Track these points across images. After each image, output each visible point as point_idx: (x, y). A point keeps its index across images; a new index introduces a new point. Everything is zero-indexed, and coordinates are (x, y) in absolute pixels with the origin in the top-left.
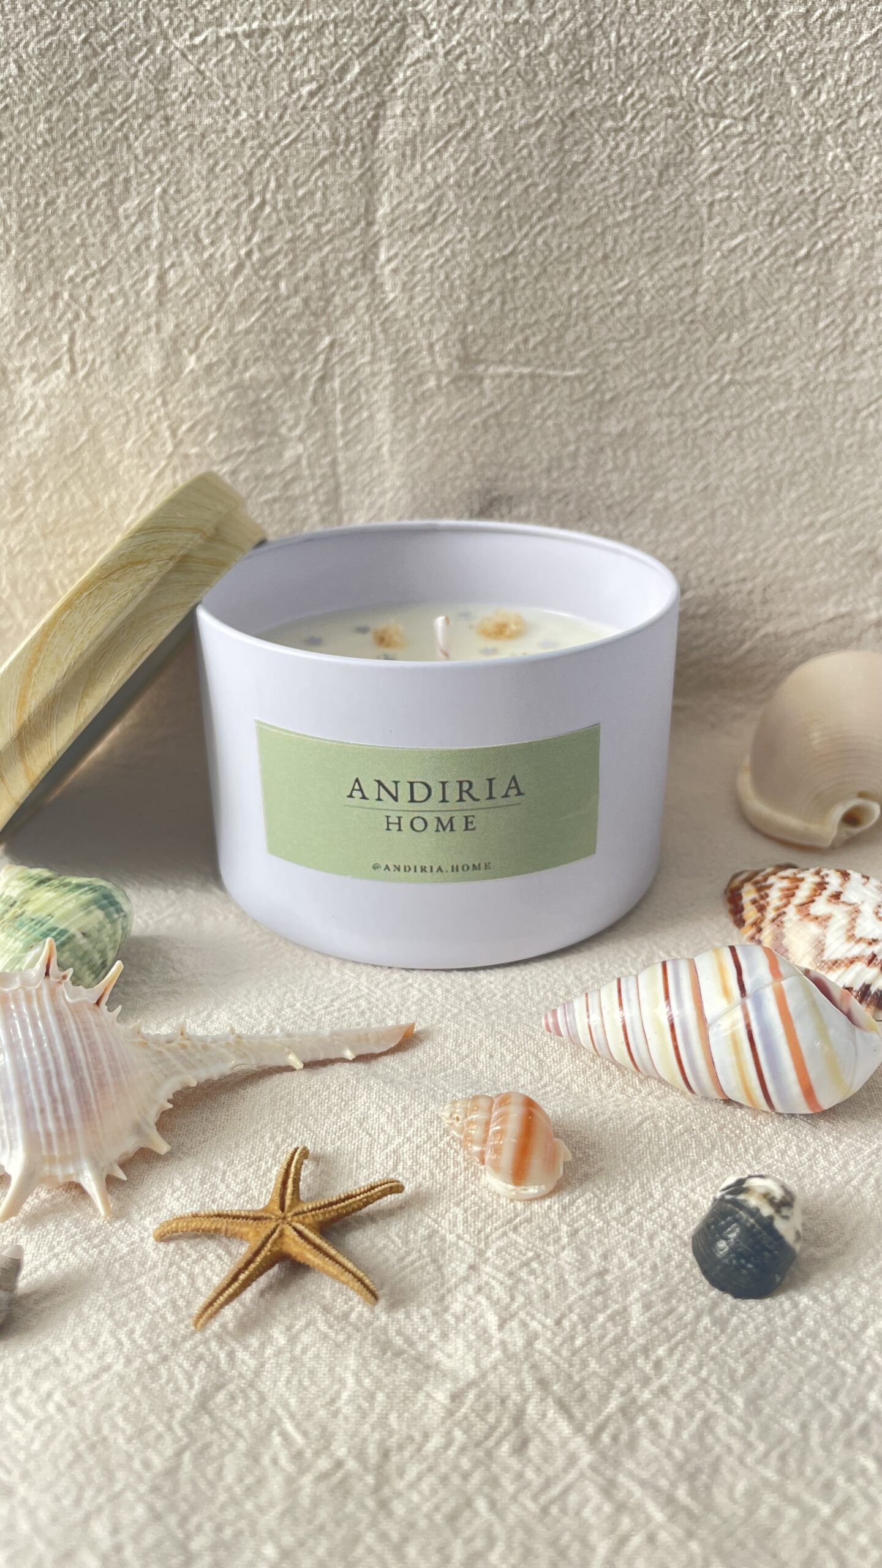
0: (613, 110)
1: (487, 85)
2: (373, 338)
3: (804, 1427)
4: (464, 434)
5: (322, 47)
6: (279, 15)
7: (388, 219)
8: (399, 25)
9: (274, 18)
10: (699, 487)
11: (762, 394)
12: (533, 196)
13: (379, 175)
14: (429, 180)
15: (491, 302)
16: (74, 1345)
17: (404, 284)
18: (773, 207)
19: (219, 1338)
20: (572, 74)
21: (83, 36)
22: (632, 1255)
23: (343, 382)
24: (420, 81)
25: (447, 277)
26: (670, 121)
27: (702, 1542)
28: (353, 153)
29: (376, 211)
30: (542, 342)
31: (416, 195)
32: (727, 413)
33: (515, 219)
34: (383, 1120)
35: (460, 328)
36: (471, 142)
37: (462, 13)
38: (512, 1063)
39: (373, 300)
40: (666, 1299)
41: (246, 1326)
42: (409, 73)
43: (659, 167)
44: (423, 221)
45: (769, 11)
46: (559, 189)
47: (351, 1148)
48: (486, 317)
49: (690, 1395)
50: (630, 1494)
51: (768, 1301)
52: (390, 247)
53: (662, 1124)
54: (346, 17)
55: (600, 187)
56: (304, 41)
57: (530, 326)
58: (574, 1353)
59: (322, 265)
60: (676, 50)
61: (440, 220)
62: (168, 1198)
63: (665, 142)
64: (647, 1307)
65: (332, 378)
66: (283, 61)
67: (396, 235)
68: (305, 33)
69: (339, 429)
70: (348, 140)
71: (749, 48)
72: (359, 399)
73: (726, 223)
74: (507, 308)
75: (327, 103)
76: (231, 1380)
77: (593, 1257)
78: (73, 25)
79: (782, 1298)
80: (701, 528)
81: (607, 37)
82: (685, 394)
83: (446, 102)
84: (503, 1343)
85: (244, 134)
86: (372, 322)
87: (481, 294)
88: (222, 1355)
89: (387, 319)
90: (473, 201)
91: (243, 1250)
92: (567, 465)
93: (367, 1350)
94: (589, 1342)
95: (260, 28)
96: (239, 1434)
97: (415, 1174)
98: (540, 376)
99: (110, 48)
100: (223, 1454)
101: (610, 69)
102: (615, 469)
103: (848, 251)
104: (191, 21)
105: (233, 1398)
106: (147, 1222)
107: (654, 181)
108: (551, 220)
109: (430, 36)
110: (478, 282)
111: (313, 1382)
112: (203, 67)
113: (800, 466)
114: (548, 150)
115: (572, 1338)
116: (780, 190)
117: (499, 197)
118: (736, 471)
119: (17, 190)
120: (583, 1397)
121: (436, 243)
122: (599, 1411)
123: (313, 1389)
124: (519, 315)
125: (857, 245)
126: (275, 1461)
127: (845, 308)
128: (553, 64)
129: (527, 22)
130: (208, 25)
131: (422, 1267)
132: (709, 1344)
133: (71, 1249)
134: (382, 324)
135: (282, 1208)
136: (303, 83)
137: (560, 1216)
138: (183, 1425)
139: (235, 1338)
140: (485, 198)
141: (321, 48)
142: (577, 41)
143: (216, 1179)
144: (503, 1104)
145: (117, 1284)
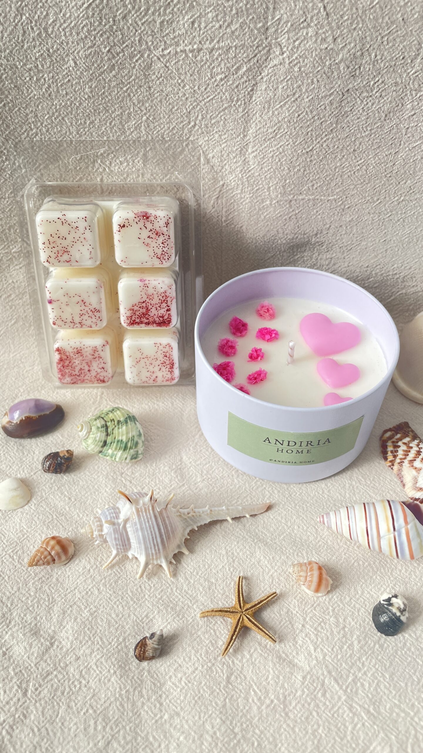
0: (368, 88)
1: (308, 78)
2: (243, 184)
3: (406, 685)
4: (280, 222)
5: (228, 58)
6: (208, 42)
7: (254, 135)
8: (267, 48)
9: (205, 43)
10: (382, 241)
12: (324, 126)
13: (251, 115)
14: (275, 119)
15: (299, 170)
16: (184, 659)
17: (259, 162)
20: (350, 73)
21: (108, 48)
22: (353, 620)
24: (275, 74)
25: (280, 161)
26: (394, 93)
27: (378, 726)
28: (240, 105)
29: (249, 130)
30: (320, 186)
31: (268, 125)
32: (399, 212)
33: (314, 136)
35: (283, 181)
36: (297, 103)
37: (300, 44)
39: (244, 168)
40: (365, 639)
41: (235, 651)
42: (270, 71)
43: (386, 112)
44: (271, 136)
46: (337, 123)
48: (296, 177)
49: (373, 675)
50: (357, 710)
51: (395, 637)
52: (255, 146)
53: (361, 563)
54: (241, 45)
55: (356, 121)
56: (220, 55)
57: (315, 180)
58: (338, 661)
60: (402, 62)
61: (278, 136)
63: (391, 102)
64: (359, 642)
65: (222, 198)
66: (208, 64)
67: (257, 141)
68: (220, 51)
69: (224, 219)
70: (237, 101)
72: (234, 207)
74: (306, 173)
76: (235, 671)
77: (341, 620)
78: (102, 44)
79: (400, 635)
81: (370, 55)
82: (382, 205)
83: (287, 85)
84: (316, 657)
85: (187, 95)
86: (242, 177)
87: (294, 167)
89: (249, 176)
90: (295, 128)
92: (325, 232)
93: (275, 660)
94: (342, 656)
95: (198, 48)
96: (241, 691)
98: (317, 199)
99: (121, 55)
100: (238, 699)
101: (369, 69)
102: (346, 233)
104: (163, 43)
105: (237, 678)
106: (195, 606)
107: (382, 119)
108: (331, 136)
109: (283, 54)
110: (293, 162)
111: (260, 672)
112: (168, 65)
114: (334, 106)
115: (337, 655)
117: (308, 127)
118: (400, 234)
120: (342, 676)
121: (276, 145)
122: (346, 681)
123: (260, 674)
124: (311, 175)
126: (253, 701)
128: (342, 68)
129: (332, 49)
130: (171, 45)
131: (287, 626)
132: (378, 655)
133: (174, 621)
134: (247, 178)
135: (240, 607)
136: (218, 74)
137: (329, 603)
138: (224, 690)
139: (233, 656)
140: (301, 127)
142: (355, 57)
143: (214, 587)
144: (312, 570)
145: (192, 635)
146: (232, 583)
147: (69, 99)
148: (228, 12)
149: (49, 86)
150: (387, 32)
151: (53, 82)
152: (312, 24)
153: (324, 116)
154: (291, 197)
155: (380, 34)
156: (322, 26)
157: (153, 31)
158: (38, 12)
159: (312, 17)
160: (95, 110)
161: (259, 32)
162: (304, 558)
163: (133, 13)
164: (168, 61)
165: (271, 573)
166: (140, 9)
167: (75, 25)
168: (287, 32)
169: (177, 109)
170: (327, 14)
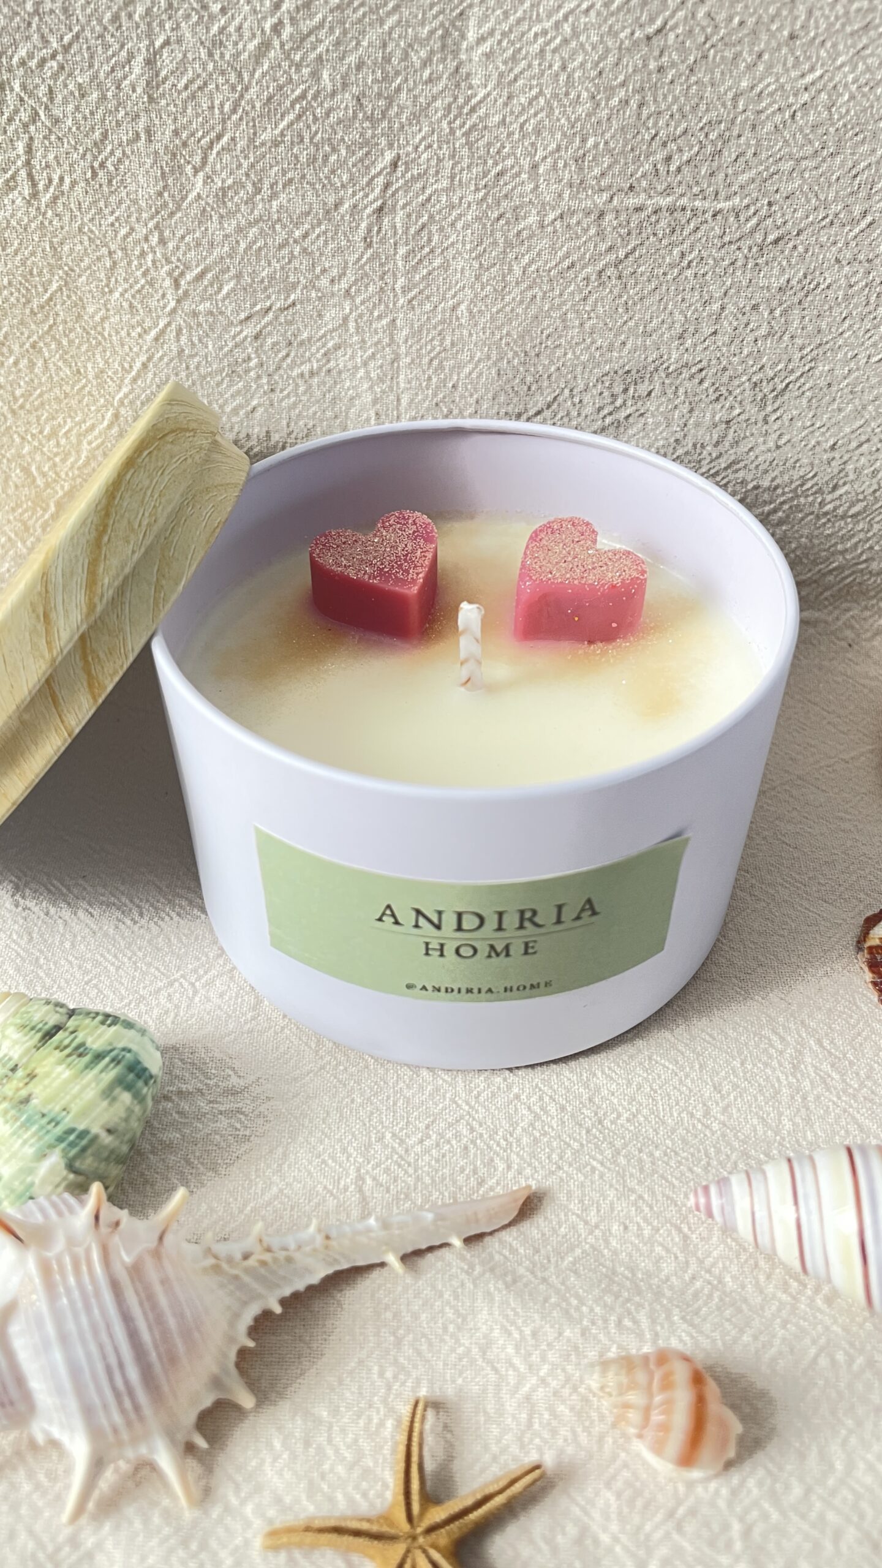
15: (625, 103)
23: (409, 216)
30: (690, 161)
35: (577, 142)
39: (456, 98)
47: (474, 1389)
48: (615, 125)
57: (675, 138)
65: (392, 211)
69: (401, 282)
72: (430, 240)
102: (770, 334)
110: (607, 75)
124: (662, 121)
135: (409, 1520)
143: (322, 1439)
144: (667, 1384)
146: (390, 1424)
154: (600, 200)
162: (640, 1336)
165: (526, 1389)
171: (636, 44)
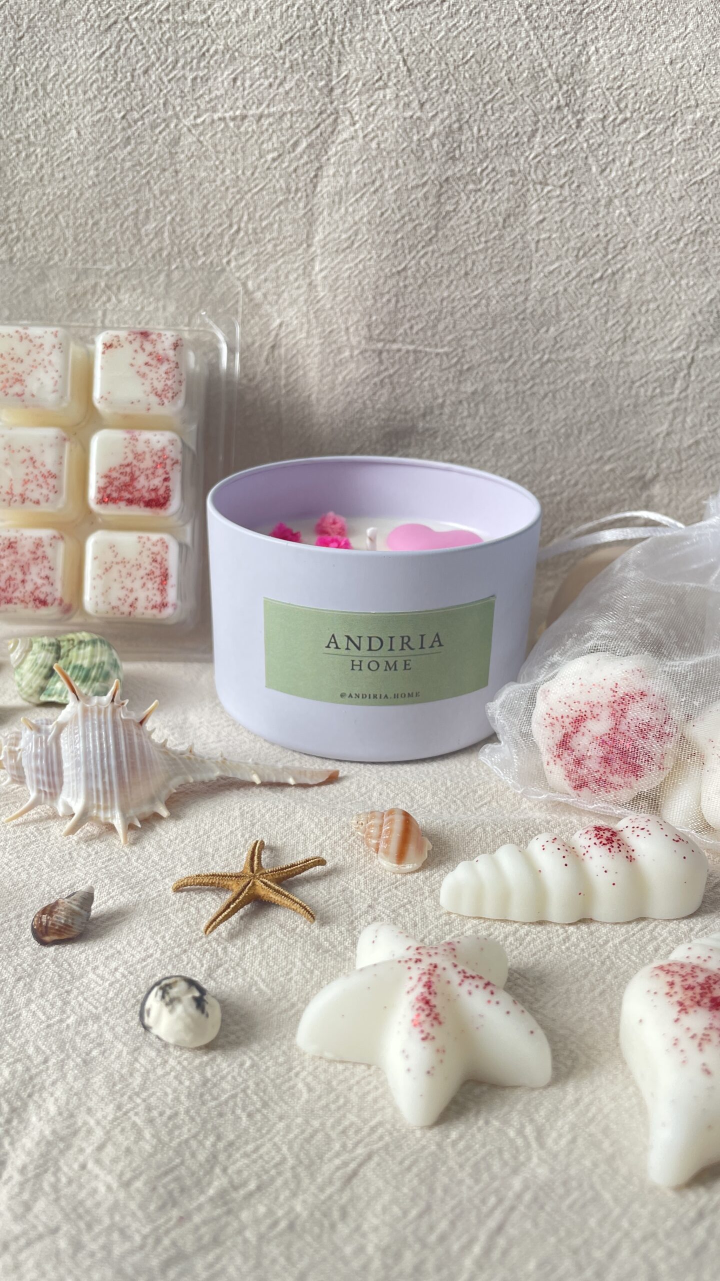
0: (474, 178)
1: (391, 159)
2: (309, 322)
4: (368, 388)
6: (254, 107)
7: (322, 243)
8: (333, 117)
9: (251, 108)
10: (525, 431)
11: (570, 369)
12: (419, 231)
13: (316, 214)
14: (349, 218)
15: (389, 301)
16: (129, 943)
17: (331, 286)
18: (579, 245)
19: (217, 940)
20: (448, 153)
21: (122, 114)
23: (287, 350)
24: (346, 153)
25: (360, 283)
26: (511, 186)
28: (300, 199)
29: (314, 237)
30: (422, 329)
31: (341, 228)
32: (546, 381)
33: (407, 246)
34: (313, 826)
35: (367, 318)
36: (379, 194)
37: (376, 110)
38: (394, 798)
39: (310, 296)
41: (233, 936)
42: (339, 148)
43: (504, 215)
44: (345, 245)
45: (579, 116)
46: (437, 228)
47: (293, 842)
48: (385, 310)
52: (322, 262)
54: (298, 110)
55: (463, 228)
56: (270, 124)
57: (414, 318)
59: (277, 271)
60: (516, 140)
61: (356, 245)
62: (178, 869)
63: (508, 200)
65: (280, 347)
66: (256, 137)
67: (326, 254)
68: (271, 119)
69: (283, 382)
70: (297, 190)
71: (565, 140)
73: (547, 255)
74: (399, 305)
75: (284, 165)
76: (226, 962)
78: (115, 107)
80: (526, 458)
81: (471, 130)
82: (517, 367)
83: (363, 168)
85: (228, 184)
86: (308, 311)
87: (382, 295)
88: (220, 950)
89: (318, 309)
90: (379, 233)
91: (229, 896)
92: (437, 412)
93: (308, 948)
95: (241, 114)
96: (232, 990)
97: (333, 857)
98: (420, 352)
99: (140, 123)
101: (473, 150)
102: (469, 416)
103: (628, 276)
104: (195, 108)
105: (227, 971)
106: (167, 880)
107: (500, 225)
108: (431, 248)
109: (354, 124)
110: (380, 288)
111: (275, 964)
112: (202, 138)
113: (594, 418)
114: (430, 202)
116: (583, 234)
117: (397, 231)
118: (551, 419)
119: (73, 214)
121: (353, 260)
123: (276, 967)
124: (407, 310)
125: (634, 272)
127: (625, 313)
128: (435, 146)
129: (419, 118)
130: (207, 110)
131: (339, 906)
134: (315, 312)
135: (252, 870)
136: (269, 152)
137: (424, 883)
140: (387, 232)
141: (281, 130)
142: (451, 131)
144: (390, 814)
145: (151, 912)
147: (66, 187)
148: (279, 65)
149: (42, 166)
150: (490, 97)
151: (47, 161)
152: (390, 84)
153: (418, 217)
154: (380, 345)
155: (481, 100)
156: (403, 87)
157: (182, 92)
158: (37, 63)
159: (389, 75)
160: (101, 205)
161: (321, 94)
163: (157, 65)
164: (201, 134)
166: (166, 60)
167: (82, 80)
168: (358, 94)
169: (214, 206)
170: (409, 70)
171: (393, 274)
